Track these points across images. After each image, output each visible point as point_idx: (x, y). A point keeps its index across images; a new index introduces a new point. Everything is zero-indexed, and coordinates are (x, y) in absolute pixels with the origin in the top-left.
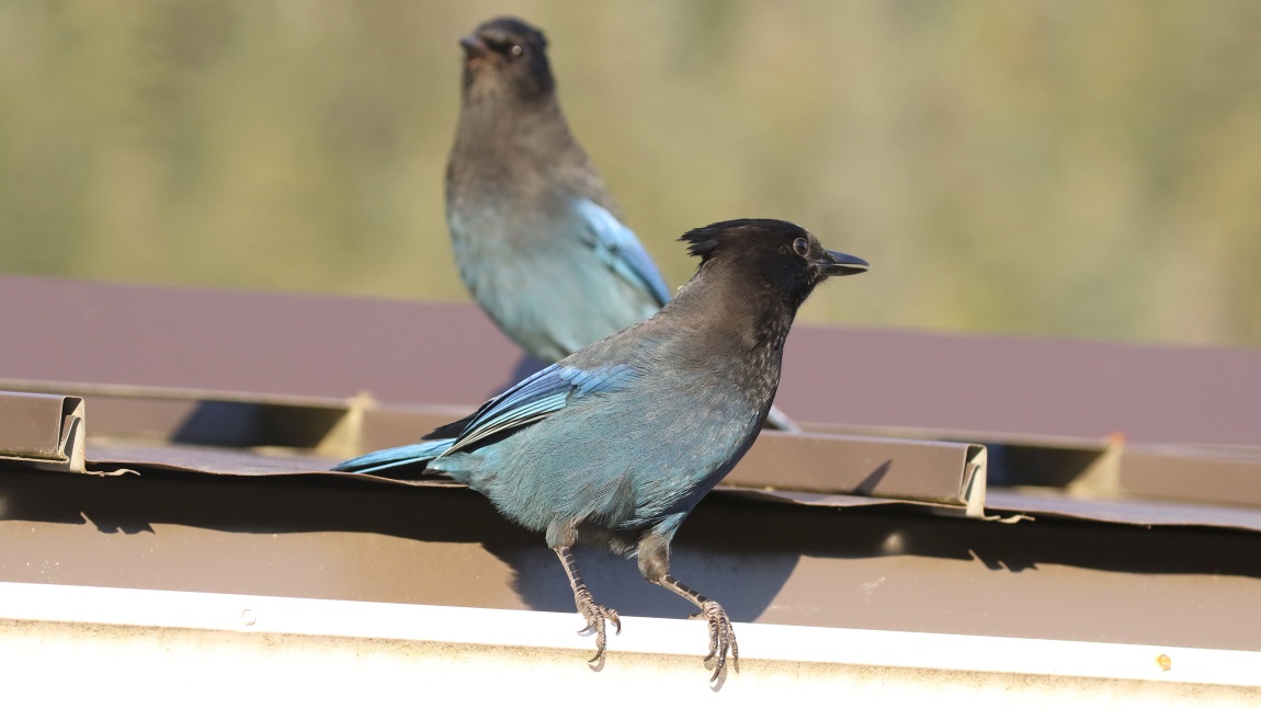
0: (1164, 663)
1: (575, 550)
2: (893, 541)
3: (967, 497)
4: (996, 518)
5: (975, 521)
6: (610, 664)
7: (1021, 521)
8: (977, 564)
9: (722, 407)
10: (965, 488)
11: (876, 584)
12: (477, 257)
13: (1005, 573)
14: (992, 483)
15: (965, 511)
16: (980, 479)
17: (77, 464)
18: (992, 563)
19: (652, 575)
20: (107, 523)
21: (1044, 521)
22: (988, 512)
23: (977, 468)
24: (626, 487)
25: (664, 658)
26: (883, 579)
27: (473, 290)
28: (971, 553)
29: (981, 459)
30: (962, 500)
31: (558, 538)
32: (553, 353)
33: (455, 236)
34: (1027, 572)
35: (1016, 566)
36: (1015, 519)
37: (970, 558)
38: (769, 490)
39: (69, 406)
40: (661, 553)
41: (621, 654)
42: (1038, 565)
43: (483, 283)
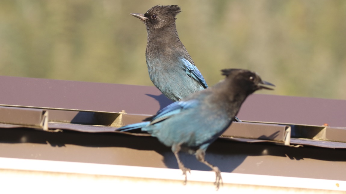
0: (338, 185)
1: (180, 153)
2: (265, 151)
3: (285, 140)
4: (293, 146)
5: (287, 147)
6: (188, 184)
7: (300, 147)
8: (288, 158)
9: (220, 115)
10: (284, 138)
11: (260, 163)
12: (154, 73)
13: (295, 161)
14: (292, 137)
15: (284, 144)
16: (289, 135)
17: (45, 128)
18: (291, 158)
19: (200, 159)
20: (53, 144)
21: (306, 147)
22: (291, 144)
23: (288, 132)
24: (193, 135)
25: (203, 183)
26: (262, 162)
27: (153, 82)
28: (286, 155)
29: (289, 130)
30: (284, 141)
31: (175, 149)
32: (175, 99)
33: (149, 67)
34: (301, 160)
35: (298, 159)
36: (298, 146)
37: (285, 156)
38: (232, 138)
39: (44, 113)
40: (202, 154)
41: (191, 182)
42: (304, 159)
43: (156, 80)
